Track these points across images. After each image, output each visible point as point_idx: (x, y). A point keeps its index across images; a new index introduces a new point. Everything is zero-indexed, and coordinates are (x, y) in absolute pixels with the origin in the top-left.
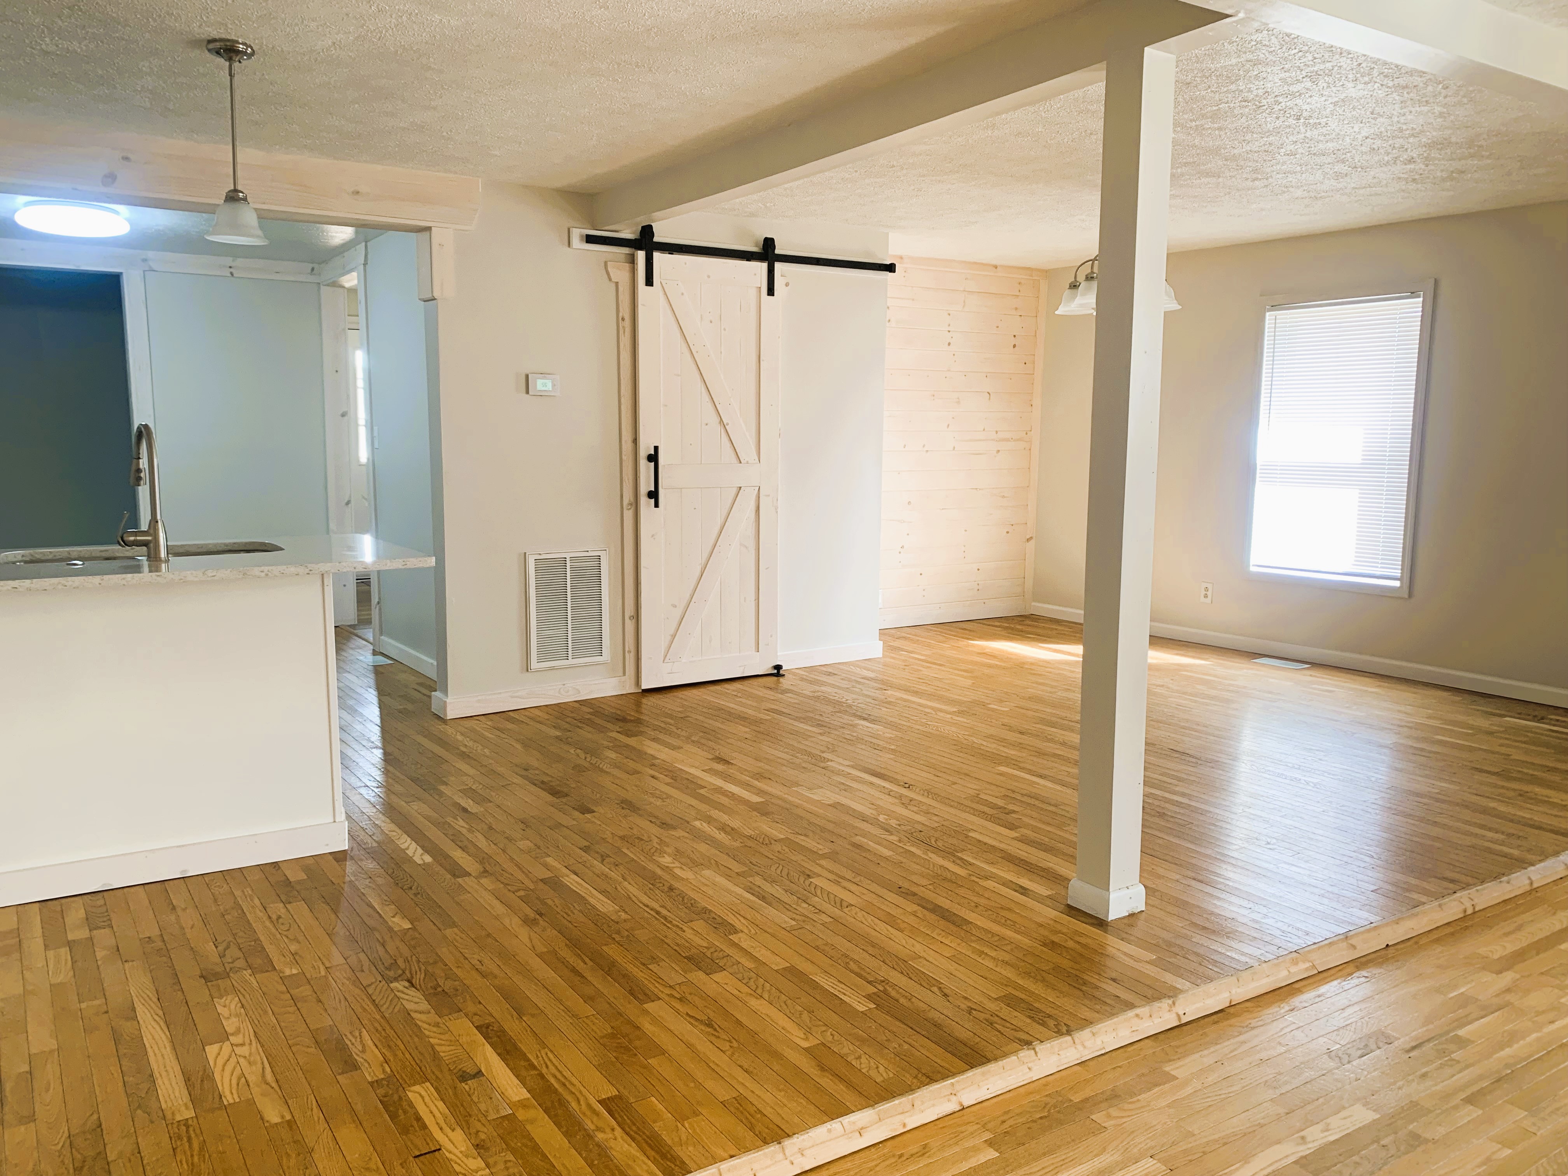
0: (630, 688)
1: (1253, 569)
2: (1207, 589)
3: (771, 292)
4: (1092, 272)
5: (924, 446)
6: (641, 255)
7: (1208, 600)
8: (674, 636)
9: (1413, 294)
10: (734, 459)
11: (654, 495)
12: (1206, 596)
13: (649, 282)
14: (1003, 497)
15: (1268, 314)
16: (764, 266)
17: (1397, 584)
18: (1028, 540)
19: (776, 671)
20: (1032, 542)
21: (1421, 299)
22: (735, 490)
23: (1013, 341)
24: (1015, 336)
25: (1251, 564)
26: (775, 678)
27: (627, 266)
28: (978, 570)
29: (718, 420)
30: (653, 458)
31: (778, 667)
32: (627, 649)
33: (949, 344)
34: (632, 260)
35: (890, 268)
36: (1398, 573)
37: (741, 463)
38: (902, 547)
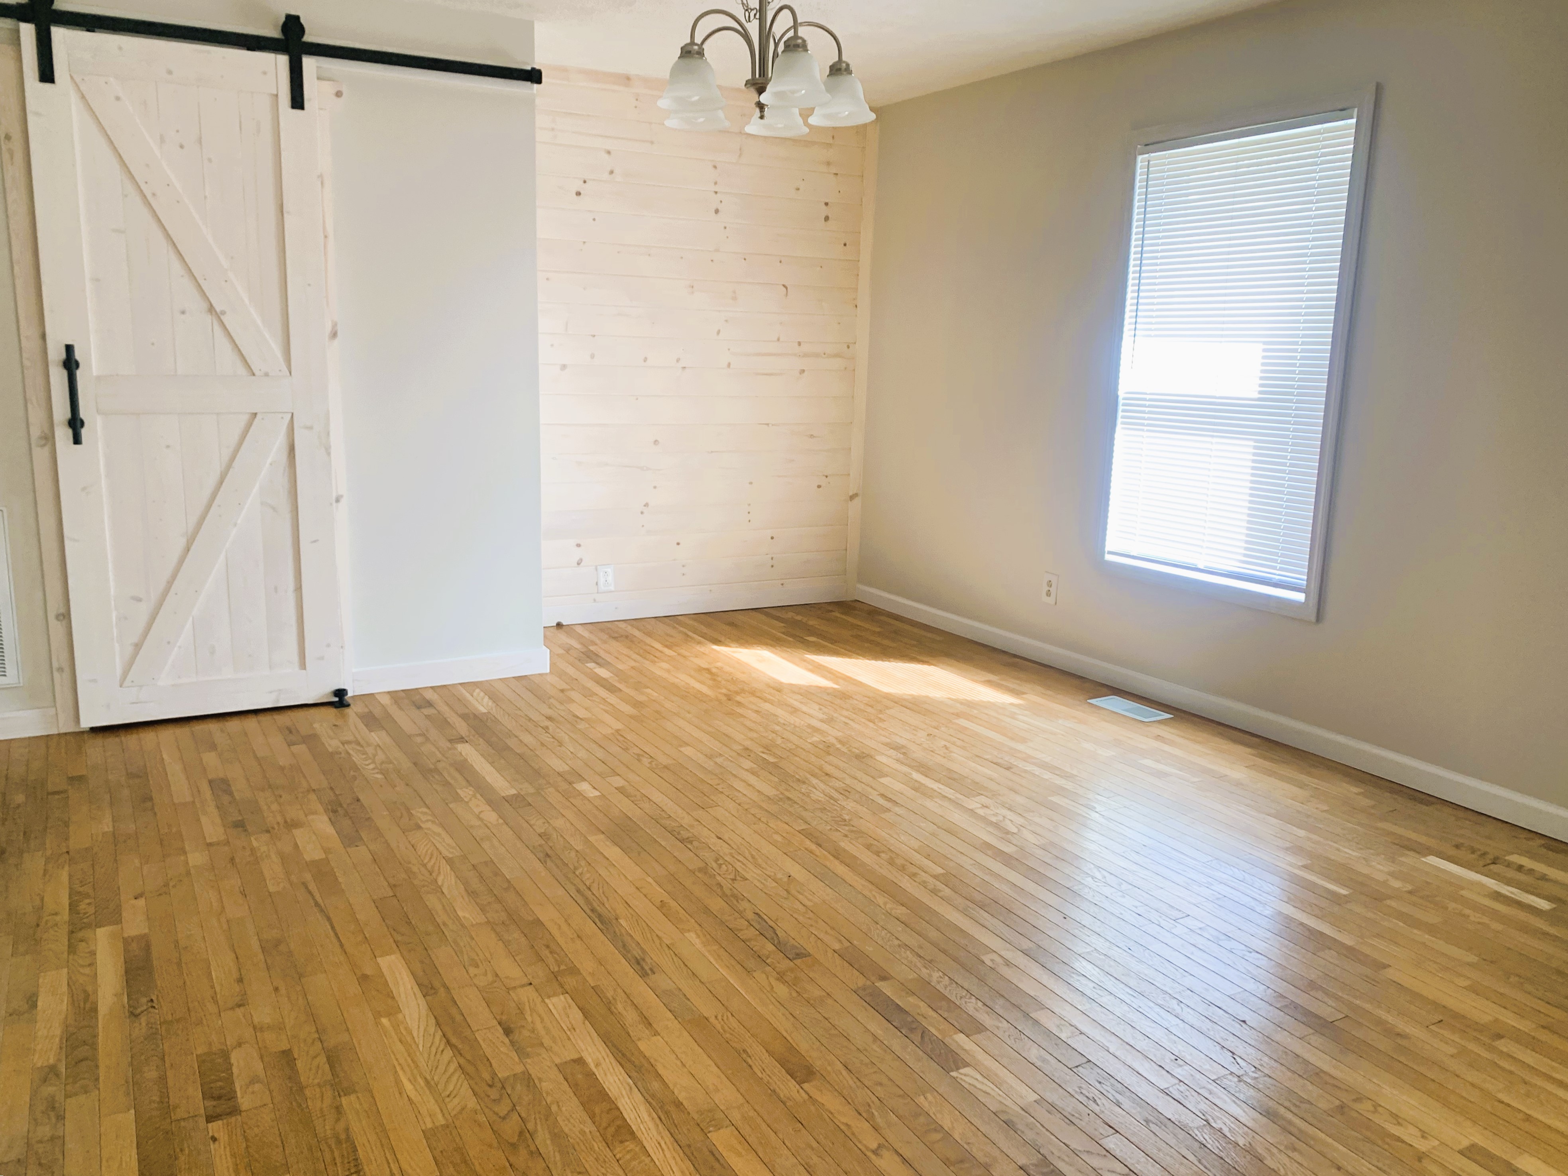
0: (66, 727)
1: (1108, 557)
2: (1049, 583)
3: (297, 102)
5: (678, 360)
6: (27, 31)
7: (1050, 600)
8: (138, 647)
9: (1342, 112)
10: (242, 370)
11: (75, 424)
12: (1048, 594)
13: (47, 74)
14: (812, 436)
15: (1140, 158)
16: (282, 61)
17: (1300, 597)
18: (852, 498)
19: (337, 699)
20: (857, 501)
21: (1354, 121)
22: (245, 418)
23: (825, 211)
24: (826, 204)
25: (1107, 549)
26: (332, 711)
27: (10, 51)
28: (772, 538)
29: (205, 306)
30: (70, 364)
31: (340, 693)
32: (55, 665)
33: (717, 211)
34: (16, 41)
35: (534, 76)
36: (1301, 578)
37: (254, 375)
38: (646, 505)
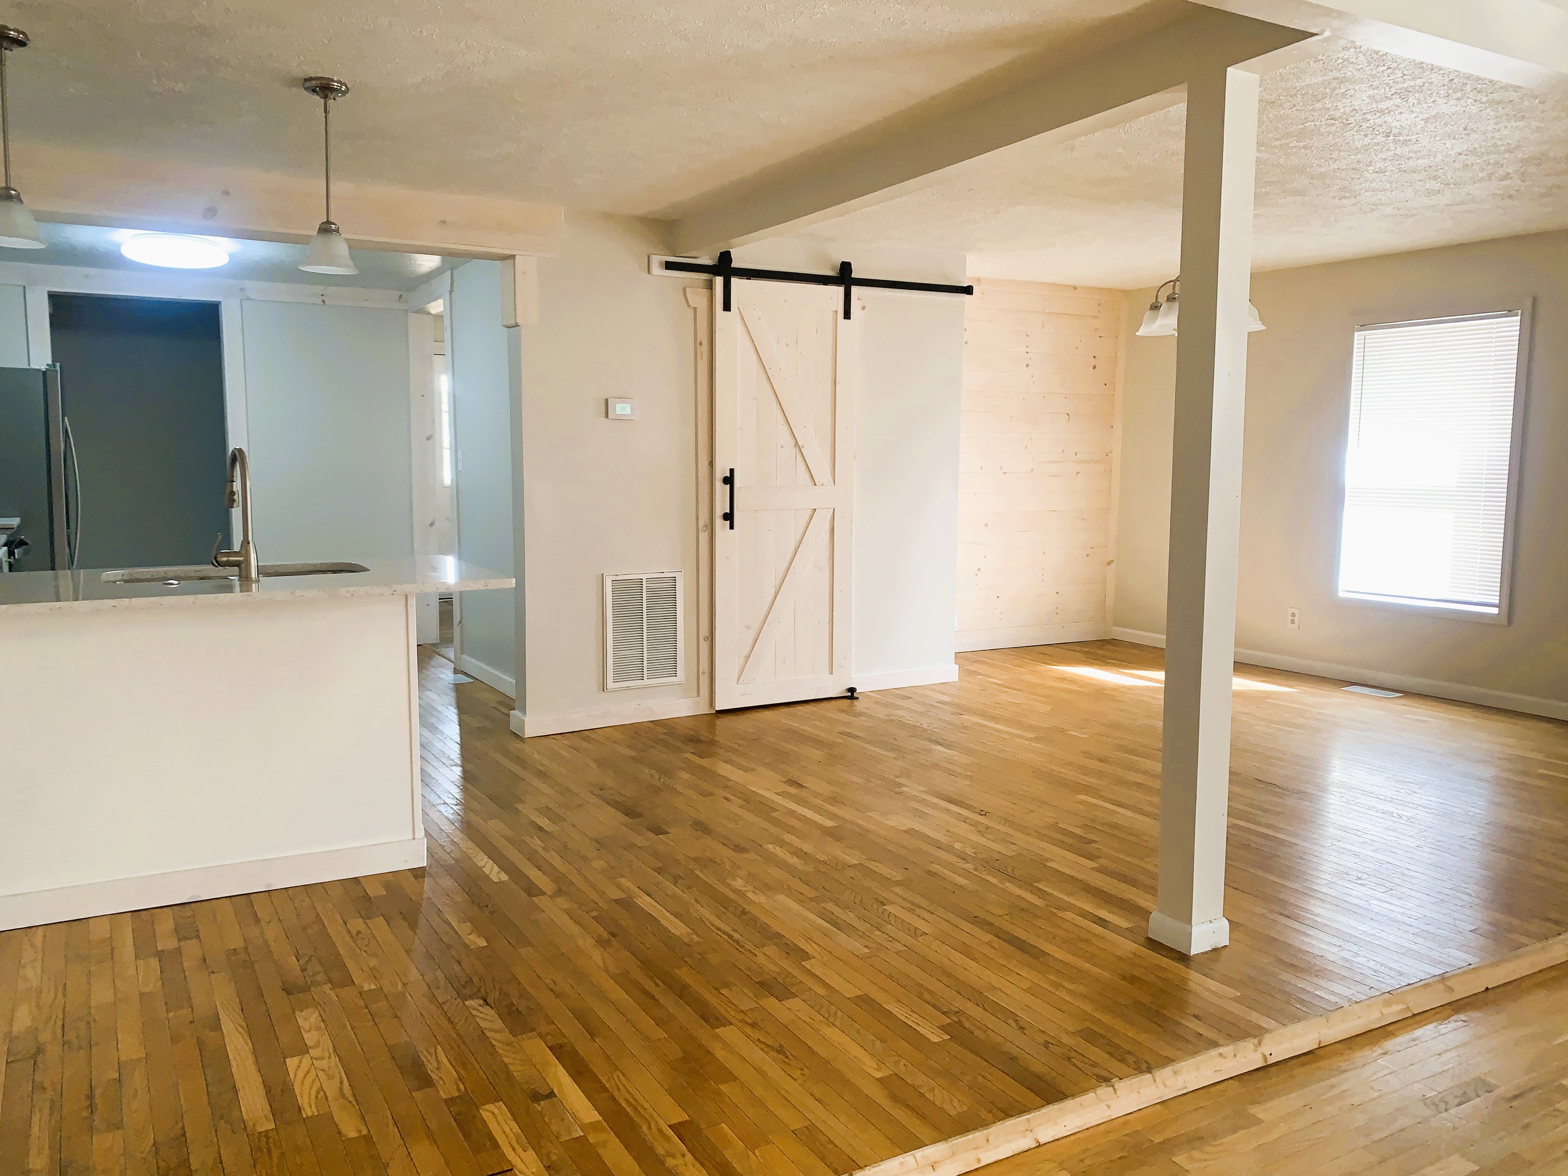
0: (704, 709)
1: (1342, 594)
2: (1293, 615)
3: (847, 315)
4: (1174, 293)
5: (1001, 468)
6: (719, 281)
7: (1296, 625)
8: (747, 658)
9: (1510, 312)
10: (810, 483)
11: (729, 517)
12: (1293, 622)
13: (727, 307)
14: (1083, 519)
15: (1356, 334)
16: (841, 290)
17: (1495, 611)
18: (1109, 563)
19: (849, 694)
20: (1113, 565)
21: (1519, 318)
22: (809, 512)
23: (1093, 362)
24: (1094, 357)
25: (1340, 589)
26: (847, 702)
27: (705, 292)
28: (1057, 593)
29: (793, 443)
30: (729, 480)
31: (852, 690)
32: (701, 670)
33: (1027, 366)
34: (710, 286)
35: (968, 290)
36: (1496, 600)
37: (815, 485)
38: (979, 570)
